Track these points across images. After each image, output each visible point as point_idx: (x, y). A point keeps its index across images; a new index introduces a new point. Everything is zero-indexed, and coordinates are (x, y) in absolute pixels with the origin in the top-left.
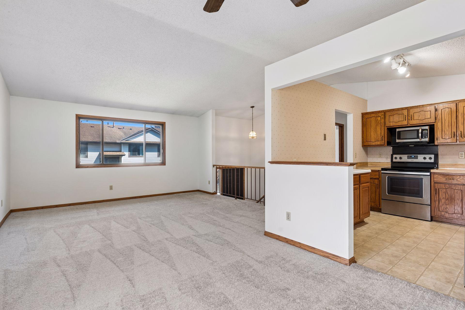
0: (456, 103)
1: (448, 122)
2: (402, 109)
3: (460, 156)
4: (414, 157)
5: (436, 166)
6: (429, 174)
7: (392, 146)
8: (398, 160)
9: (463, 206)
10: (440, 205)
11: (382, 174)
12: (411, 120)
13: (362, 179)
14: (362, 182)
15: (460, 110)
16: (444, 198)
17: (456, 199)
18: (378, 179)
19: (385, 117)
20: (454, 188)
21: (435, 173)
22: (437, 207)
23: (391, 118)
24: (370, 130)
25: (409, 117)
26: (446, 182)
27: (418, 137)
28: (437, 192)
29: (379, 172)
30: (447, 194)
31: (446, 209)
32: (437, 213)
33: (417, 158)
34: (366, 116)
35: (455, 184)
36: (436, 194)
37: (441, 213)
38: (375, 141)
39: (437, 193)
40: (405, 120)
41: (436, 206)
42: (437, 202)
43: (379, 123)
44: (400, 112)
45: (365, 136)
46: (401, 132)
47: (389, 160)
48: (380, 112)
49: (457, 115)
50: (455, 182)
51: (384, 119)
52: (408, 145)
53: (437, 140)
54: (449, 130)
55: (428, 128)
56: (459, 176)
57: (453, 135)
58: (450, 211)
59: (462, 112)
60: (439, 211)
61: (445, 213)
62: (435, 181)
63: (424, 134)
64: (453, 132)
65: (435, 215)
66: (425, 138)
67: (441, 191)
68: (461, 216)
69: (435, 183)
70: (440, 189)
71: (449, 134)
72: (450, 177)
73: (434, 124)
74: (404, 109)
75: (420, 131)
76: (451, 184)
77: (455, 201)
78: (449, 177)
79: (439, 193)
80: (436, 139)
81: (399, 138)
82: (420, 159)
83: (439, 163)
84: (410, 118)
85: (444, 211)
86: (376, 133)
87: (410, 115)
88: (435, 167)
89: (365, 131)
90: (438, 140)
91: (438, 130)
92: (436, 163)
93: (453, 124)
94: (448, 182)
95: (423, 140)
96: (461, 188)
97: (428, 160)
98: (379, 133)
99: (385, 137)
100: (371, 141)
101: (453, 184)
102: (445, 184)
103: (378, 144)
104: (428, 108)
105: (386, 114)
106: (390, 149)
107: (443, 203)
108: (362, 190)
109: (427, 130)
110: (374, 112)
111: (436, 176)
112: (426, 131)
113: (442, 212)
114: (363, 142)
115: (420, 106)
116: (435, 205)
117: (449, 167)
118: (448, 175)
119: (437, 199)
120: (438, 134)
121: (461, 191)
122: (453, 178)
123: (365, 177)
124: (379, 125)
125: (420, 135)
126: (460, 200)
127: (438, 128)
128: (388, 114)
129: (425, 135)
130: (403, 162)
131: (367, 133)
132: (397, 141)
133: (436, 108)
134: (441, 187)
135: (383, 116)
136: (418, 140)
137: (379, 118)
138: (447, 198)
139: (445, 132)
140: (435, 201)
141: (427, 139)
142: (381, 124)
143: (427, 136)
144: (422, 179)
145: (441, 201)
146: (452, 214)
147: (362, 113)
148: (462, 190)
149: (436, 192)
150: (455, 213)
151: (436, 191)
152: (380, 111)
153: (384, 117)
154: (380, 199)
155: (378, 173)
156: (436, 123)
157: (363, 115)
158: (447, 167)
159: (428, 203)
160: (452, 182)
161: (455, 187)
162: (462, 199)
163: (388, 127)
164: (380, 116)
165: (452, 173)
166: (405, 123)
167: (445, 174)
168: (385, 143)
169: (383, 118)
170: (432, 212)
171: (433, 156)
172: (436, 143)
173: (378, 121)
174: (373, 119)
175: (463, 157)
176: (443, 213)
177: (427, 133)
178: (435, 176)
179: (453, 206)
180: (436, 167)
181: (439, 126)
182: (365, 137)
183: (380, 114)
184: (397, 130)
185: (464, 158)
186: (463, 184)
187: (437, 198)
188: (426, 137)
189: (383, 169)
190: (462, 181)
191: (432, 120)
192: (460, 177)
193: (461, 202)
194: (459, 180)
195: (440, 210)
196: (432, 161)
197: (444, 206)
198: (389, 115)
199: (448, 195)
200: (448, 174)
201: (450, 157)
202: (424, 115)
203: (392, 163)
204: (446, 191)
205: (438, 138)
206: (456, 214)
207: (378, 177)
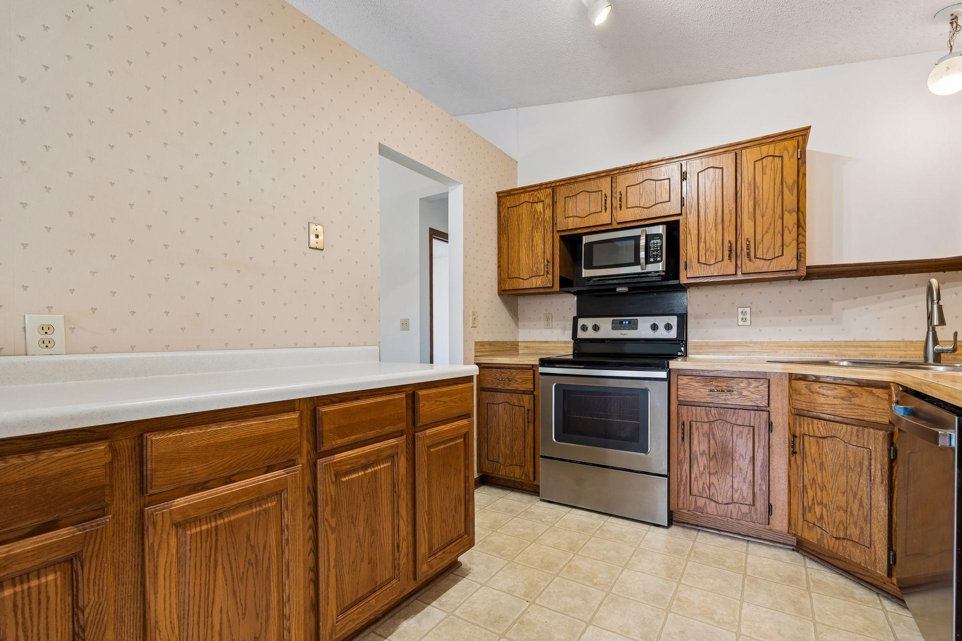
0: (736, 154)
1: (713, 212)
2: (598, 175)
3: (740, 320)
4: (629, 322)
5: (683, 349)
6: (663, 374)
7: (575, 293)
8: (590, 334)
9: (756, 478)
10: (693, 476)
11: (543, 377)
12: (621, 207)
13: (425, 408)
14: (422, 421)
15: (745, 173)
16: (704, 451)
17: (737, 456)
18: (531, 392)
19: (554, 203)
20: (733, 421)
21: (680, 373)
22: (686, 481)
23: (571, 203)
24: (516, 243)
25: (616, 201)
26: (709, 400)
27: (637, 262)
28: (686, 432)
29: (534, 371)
30: (714, 438)
31: (709, 488)
32: (685, 500)
33: (634, 326)
34: (509, 202)
35: (733, 406)
36: (683, 439)
37: (696, 501)
38: (531, 277)
39: (685, 437)
40: (606, 209)
41: (684, 478)
42: (686, 466)
43: (540, 220)
44: (592, 186)
45: (506, 260)
46: (595, 247)
47: (569, 336)
48: (544, 186)
49: (738, 189)
50: (733, 400)
51: (551, 208)
52: (612, 287)
53: (686, 269)
54: (718, 235)
55: (663, 231)
56: (745, 381)
57: (726, 253)
58: (719, 495)
59: (750, 180)
60: (690, 494)
61: (707, 500)
62: (680, 399)
63: (654, 251)
64: (727, 245)
65: (681, 506)
66: (656, 262)
67: (697, 429)
68: (750, 512)
69: (681, 404)
70: (694, 424)
71: (718, 249)
72: (722, 384)
73: (679, 220)
74: (602, 175)
75: (643, 242)
76: (724, 406)
77: (735, 462)
78: (719, 384)
79: (690, 436)
80: (682, 267)
81: (589, 266)
82: (644, 328)
83: (689, 340)
84: (616, 203)
85: (705, 495)
86: (532, 251)
87: (618, 193)
88: (679, 354)
89: (506, 246)
90: (688, 271)
91: (689, 237)
92: (683, 341)
93: (726, 218)
94: (716, 401)
95: (651, 268)
96: (752, 420)
97: (662, 334)
98: (539, 250)
99: (555, 262)
100: (521, 277)
101: (730, 406)
102: (707, 408)
103: (538, 286)
104: (663, 168)
105: (558, 191)
106: (569, 303)
107: (702, 469)
108: (429, 455)
109: (659, 236)
110: (528, 190)
111: (683, 381)
112: (659, 241)
113: (699, 499)
114: (500, 281)
115: (642, 164)
116: (679, 476)
117: (714, 353)
118: (716, 378)
119: (685, 455)
120: (688, 249)
121: (752, 429)
122: (728, 387)
123: (444, 399)
124: (541, 228)
125: (642, 254)
126: (747, 460)
127: (688, 231)
128: (562, 192)
129: (655, 253)
130: (602, 341)
131: (509, 251)
132: (586, 273)
133: (683, 171)
134: (696, 416)
135: (548, 201)
136: (636, 269)
137: (539, 207)
138: (712, 452)
139: (705, 242)
140: (680, 463)
141: (660, 267)
142: (545, 224)
143: (661, 256)
144: (646, 391)
145: (696, 462)
146: (726, 504)
147: (498, 193)
148: (753, 427)
149: (683, 434)
150: (735, 500)
151: (683, 429)
152: (541, 185)
153: (551, 203)
154: (537, 457)
155: (532, 373)
156: (684, 216)
157: (502, 196)
158: (707, 353)
159: (662, 468)
160: (728, 399)
161: (734, 419)
162: (753, 457)
163: (563, 234)
164: (543, 199)
165: (725, 372)
166: (605, 218)
167: (706, 374)
168: (555, 283)
169: (548, 205)
170: (672, 496)
171: (673, 320)
172: (683, 280)
173: (536, 216)
174: (524, 209)
175: (748, 323)
176: (701, 502)
177: (661, 247)
178: (680, 382)
179: (729, 479)
180: (681, 351)
181: (691, 226)
182: (505, 265)
183: (541, 195)
184: (586, 240)
185: (750, 325)
186: (756, 408)
187: (685, 451)
188: (659, 259)
189: (544, 362)
190: (754, 396)
191: (673, 208)
192: (749, 384)
193: (751, 466)
194: (745, 393)
195: (695, 491)
196: (673, 334)
197: (704, 477)
198: (564, 196)
199: (716, 443)
200: (715, 374)
201: (715, 323)
202: (653, 192)
203: (575, 342)
204: (711, 429)
205: (688, 263)
206: (737, 505)
207: (532, 387)
